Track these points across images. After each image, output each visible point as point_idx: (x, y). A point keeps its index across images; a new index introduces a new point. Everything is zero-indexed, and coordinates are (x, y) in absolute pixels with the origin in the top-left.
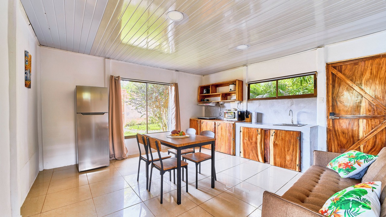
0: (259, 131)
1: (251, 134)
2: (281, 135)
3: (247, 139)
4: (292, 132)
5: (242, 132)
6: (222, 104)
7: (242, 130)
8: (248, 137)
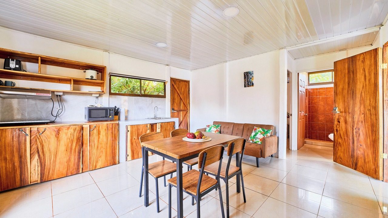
0: (149, 126)
1: (140, 131)
2: (165, 126)
3: (136, 138)
4: (171, 123)
5: (130, 131)
6: (60, 96)
7: (129, 129)
8: (136, 135)
